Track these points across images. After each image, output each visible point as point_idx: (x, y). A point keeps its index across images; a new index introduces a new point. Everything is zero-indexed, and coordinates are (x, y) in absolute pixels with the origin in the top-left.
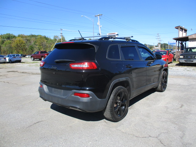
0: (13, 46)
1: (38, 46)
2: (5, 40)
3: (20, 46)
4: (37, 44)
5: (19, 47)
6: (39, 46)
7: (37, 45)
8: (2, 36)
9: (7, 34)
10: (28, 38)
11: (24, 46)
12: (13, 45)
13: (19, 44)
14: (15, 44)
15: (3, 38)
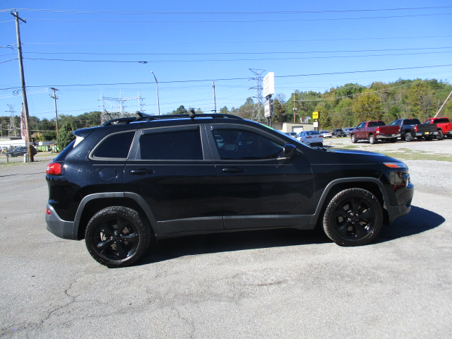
0: (354, 111)
1: (410, 107)
2: (343, 97)
3: (370, 109)
4: (408, 101)
5: (367, 110)
6: (415, 106)
7: (408, 104)
8: (338, 92)
9: (347, 85)
10: (390, 89)
11: (377, 108)
12: (355, 107)
13: (367, 105)
14: (359, 105)
15: (338, 94)
